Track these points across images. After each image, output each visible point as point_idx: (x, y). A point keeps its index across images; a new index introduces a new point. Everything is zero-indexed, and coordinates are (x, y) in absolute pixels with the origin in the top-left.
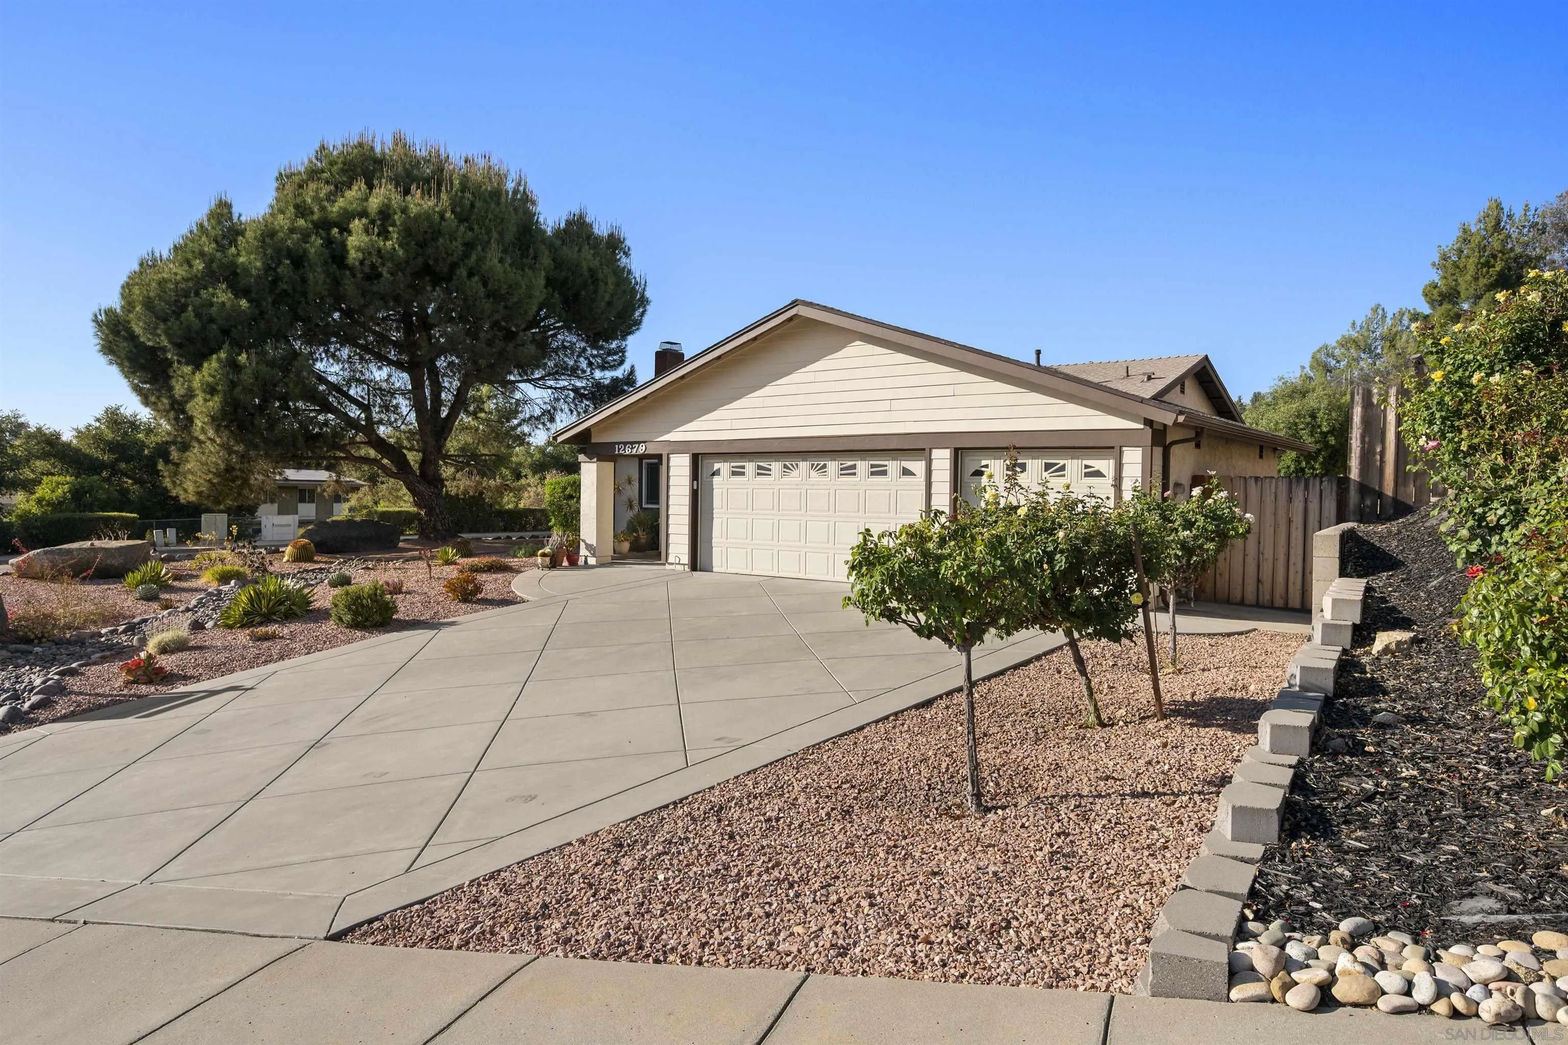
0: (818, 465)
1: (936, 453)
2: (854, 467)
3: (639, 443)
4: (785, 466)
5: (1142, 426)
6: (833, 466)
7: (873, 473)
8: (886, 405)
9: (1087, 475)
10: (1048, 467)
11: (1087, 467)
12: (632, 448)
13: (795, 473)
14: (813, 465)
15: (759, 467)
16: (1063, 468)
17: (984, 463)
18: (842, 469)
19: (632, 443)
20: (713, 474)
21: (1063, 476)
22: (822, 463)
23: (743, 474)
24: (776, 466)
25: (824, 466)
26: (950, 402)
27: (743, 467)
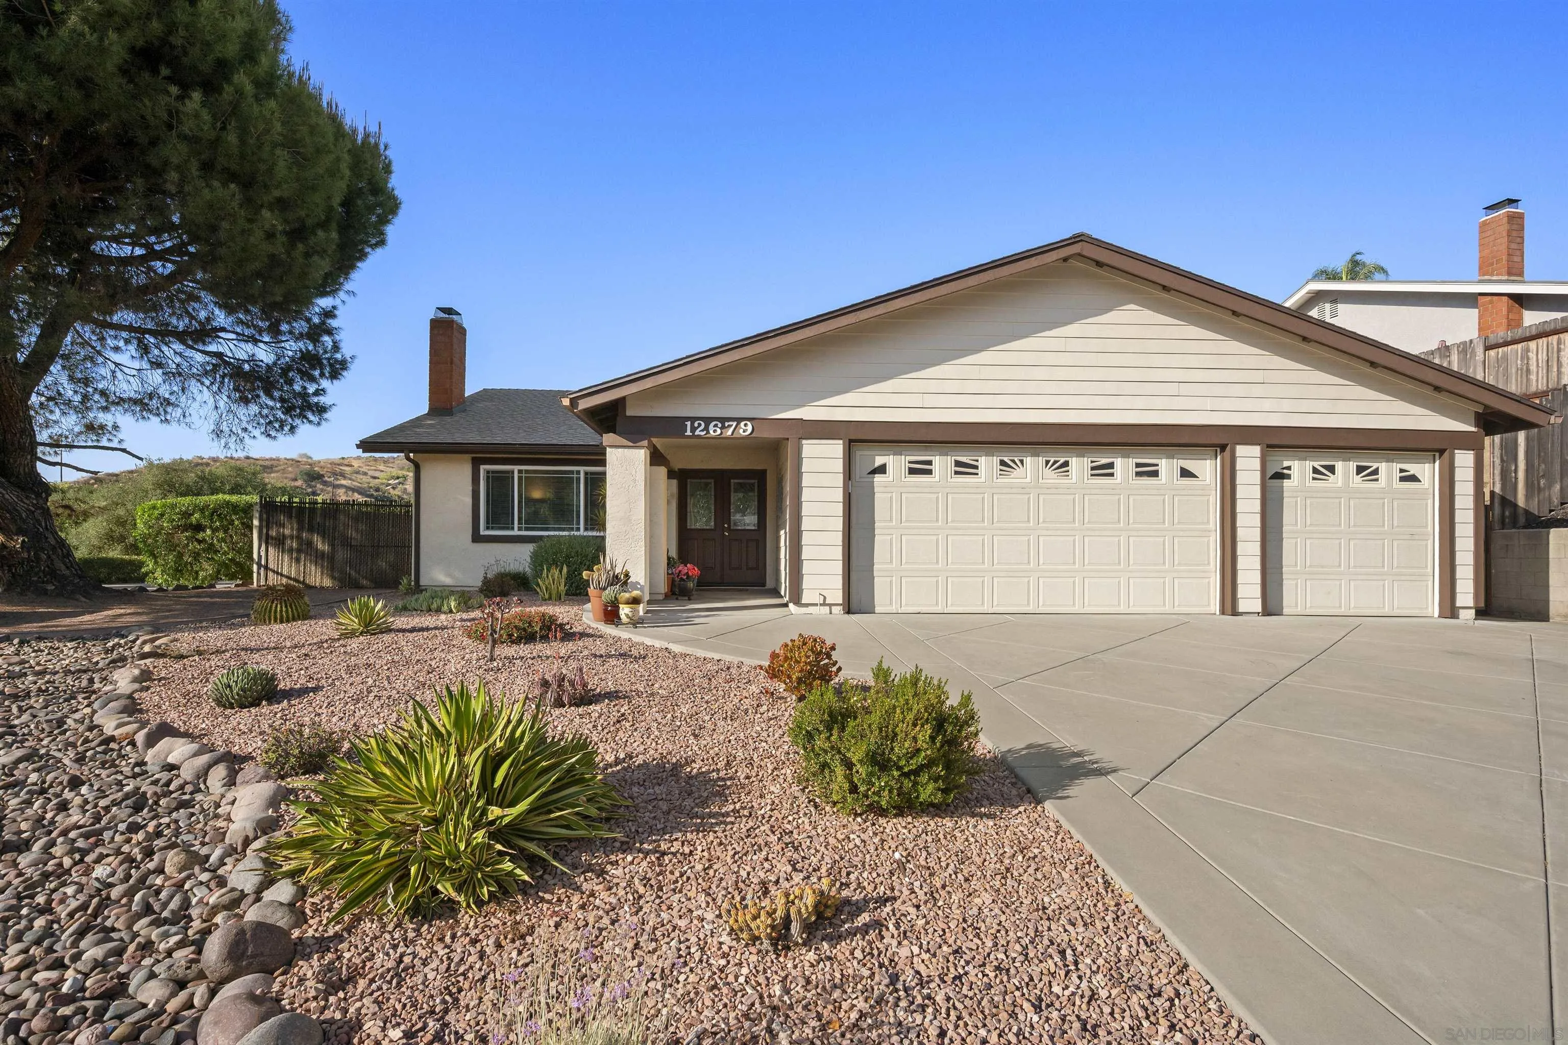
0: (1055, 462)
1: (1241, 450)
2: (1111, 466)
3: (739, 420)
4: (1003, 463)
5: (1473, 429)
6: (1079, 465)
7: (1138, 474)
8: (1172, 389)
9: (1402, 479)
10: (1360, 470)
11: (1402, 471)
12: (723, 427)
13: (1019, 472)
14: (1047, 462)
15: (958, 464)
16: (1376, 472)
17: (1286, 464)
18: (1093, 469)
19: (723, 420)
20: (875, 471)
21: (1377, 480)
22: (1062, 460)
23: (929, 472)
24: (987, 463)
25: (1066, 464)
26: (1257, 390)
27: (930, 463)
